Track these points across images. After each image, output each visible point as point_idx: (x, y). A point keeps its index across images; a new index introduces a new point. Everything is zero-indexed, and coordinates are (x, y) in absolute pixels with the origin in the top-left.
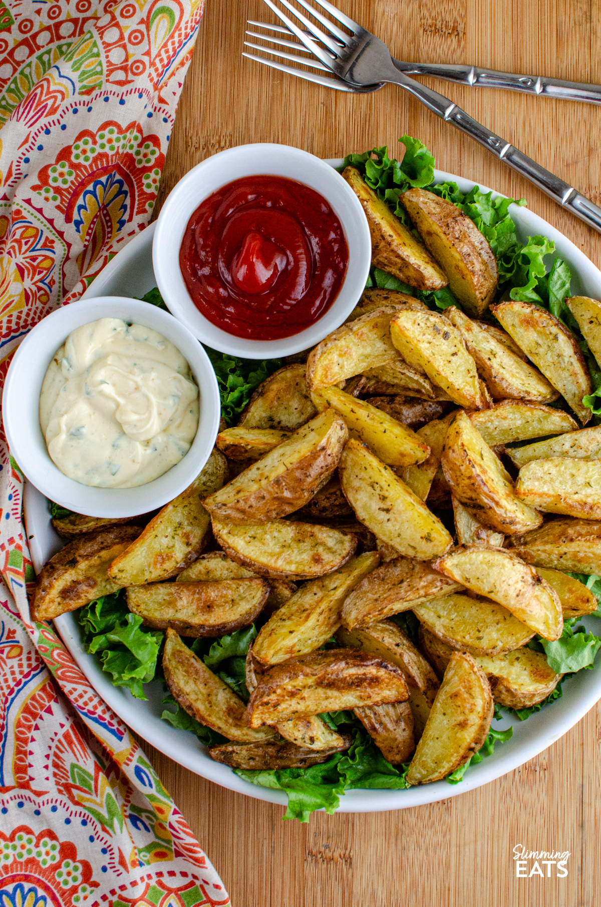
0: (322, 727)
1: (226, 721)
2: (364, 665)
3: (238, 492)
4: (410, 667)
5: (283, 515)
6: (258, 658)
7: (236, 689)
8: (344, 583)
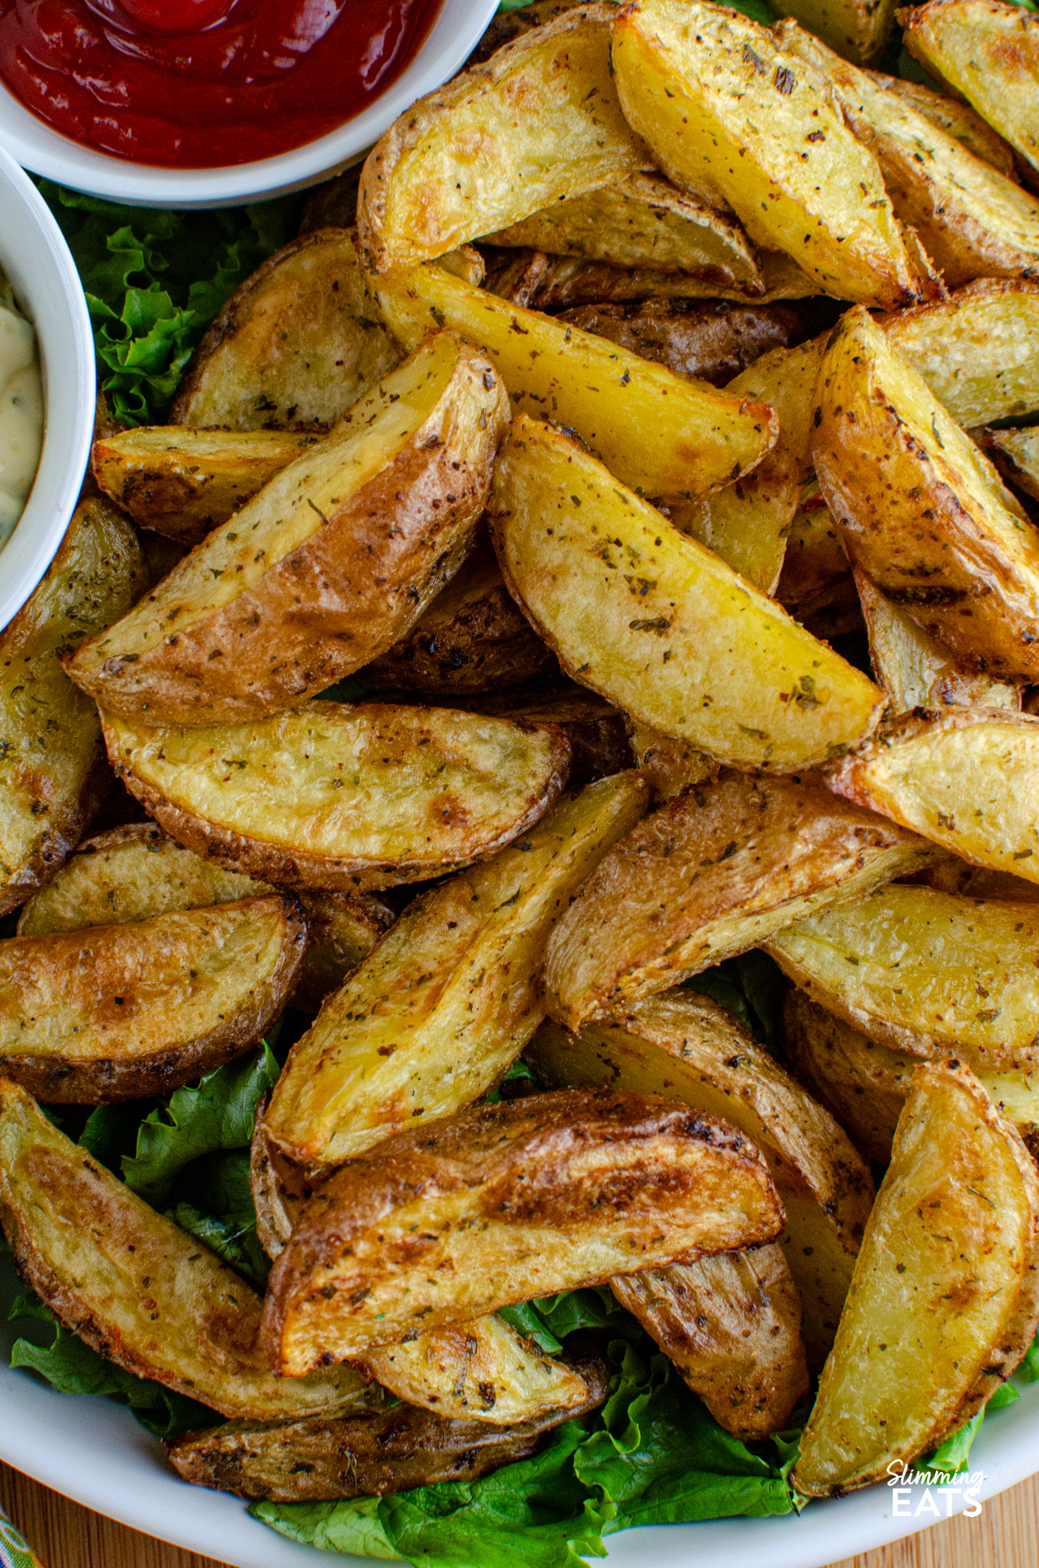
0: (515, 1348)
1: (208, 1359)
2: (634, 1136)
3: (174, 614)
4: (778, 1131)
5: (326, 681)
6: (284, 1145)
7: (231, 1252)
8: (542, 877)
